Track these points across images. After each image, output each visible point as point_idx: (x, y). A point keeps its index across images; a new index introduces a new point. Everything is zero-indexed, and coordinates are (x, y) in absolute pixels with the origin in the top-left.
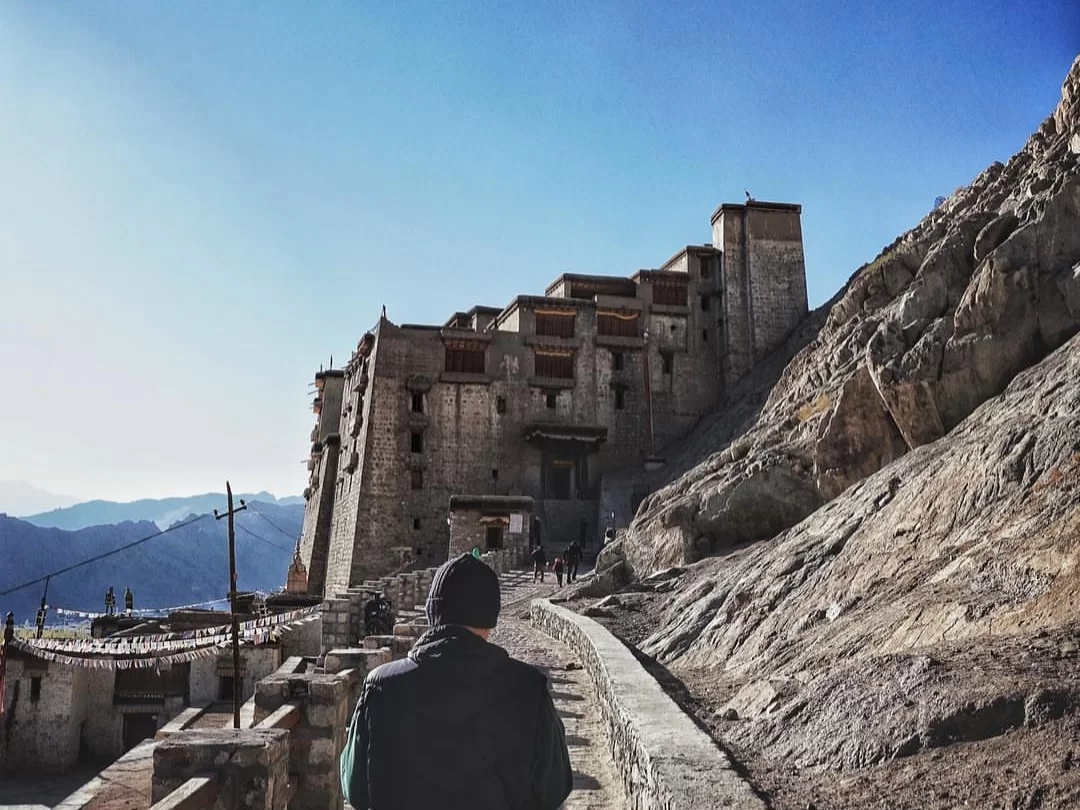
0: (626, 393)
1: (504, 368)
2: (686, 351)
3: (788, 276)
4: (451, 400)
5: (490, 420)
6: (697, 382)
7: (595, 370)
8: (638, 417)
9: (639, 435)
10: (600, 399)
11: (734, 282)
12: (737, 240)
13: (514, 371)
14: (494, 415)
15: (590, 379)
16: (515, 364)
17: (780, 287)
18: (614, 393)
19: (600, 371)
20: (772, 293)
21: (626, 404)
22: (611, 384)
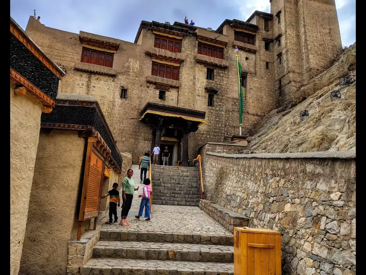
0: (215, 96)
1: (128, 67)
2: (256, 74)
3: (329, 25)
4: (83, 84)
5: (113, 102)
6: (263, 94)
7: (194, 78)
8: (224, 113)
9: (223, 126)
10: (197, 97)
11: (291, 27)
12: (293, 2)
13: (135, 70)
14: (117, 100)
15: (191, 83)
16: (137, 66)
17: (324, 31)
18: (207, 95)
19: (198, 79)
20: (319, 34)
21: (215, 103)
22: (206, 89)
